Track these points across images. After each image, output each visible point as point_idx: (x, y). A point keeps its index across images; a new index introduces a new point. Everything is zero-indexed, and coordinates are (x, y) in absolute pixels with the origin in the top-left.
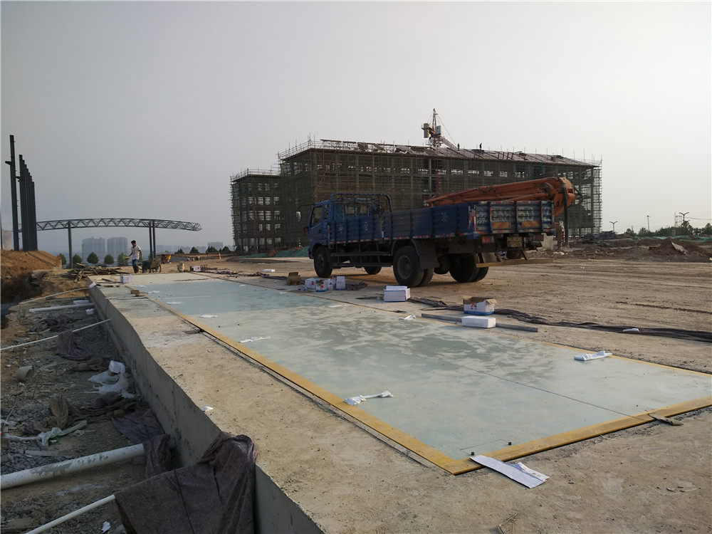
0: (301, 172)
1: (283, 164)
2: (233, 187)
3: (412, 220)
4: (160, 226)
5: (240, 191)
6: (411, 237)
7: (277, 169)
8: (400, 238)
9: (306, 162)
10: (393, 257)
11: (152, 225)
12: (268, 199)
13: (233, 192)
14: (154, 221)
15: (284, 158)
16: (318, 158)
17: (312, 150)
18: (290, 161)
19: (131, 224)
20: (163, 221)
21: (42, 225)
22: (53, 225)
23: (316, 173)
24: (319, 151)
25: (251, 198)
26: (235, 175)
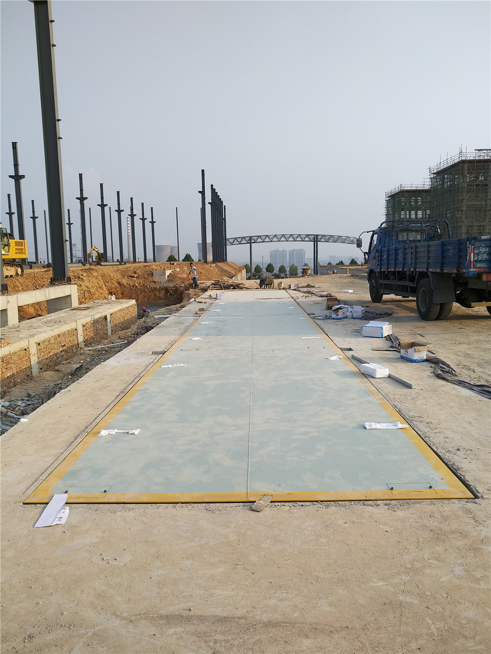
0: (451, 185)
1: (434, 178)
2: (387, 203)
3: (429, 252)
4: (322, 240)
5: (394, 205)
6: (428, 270)
7: (428, 183)
8: (421, 270)
9: (456, 174)
10: (416, 288)
11: (316, 239)
12: (420, 213)
13: (388, 208)
14: (317, 236)
15: (435, 171)
16: (469, 169)
17: (463, 162)
18: (440, 174)
19: (299, 239)
20: (325, 236)
21: (231, 241)
22: (239, 241)
23: (466, 186)
24: (470, 162)
25: (403, 213)
26: (390, 190)
